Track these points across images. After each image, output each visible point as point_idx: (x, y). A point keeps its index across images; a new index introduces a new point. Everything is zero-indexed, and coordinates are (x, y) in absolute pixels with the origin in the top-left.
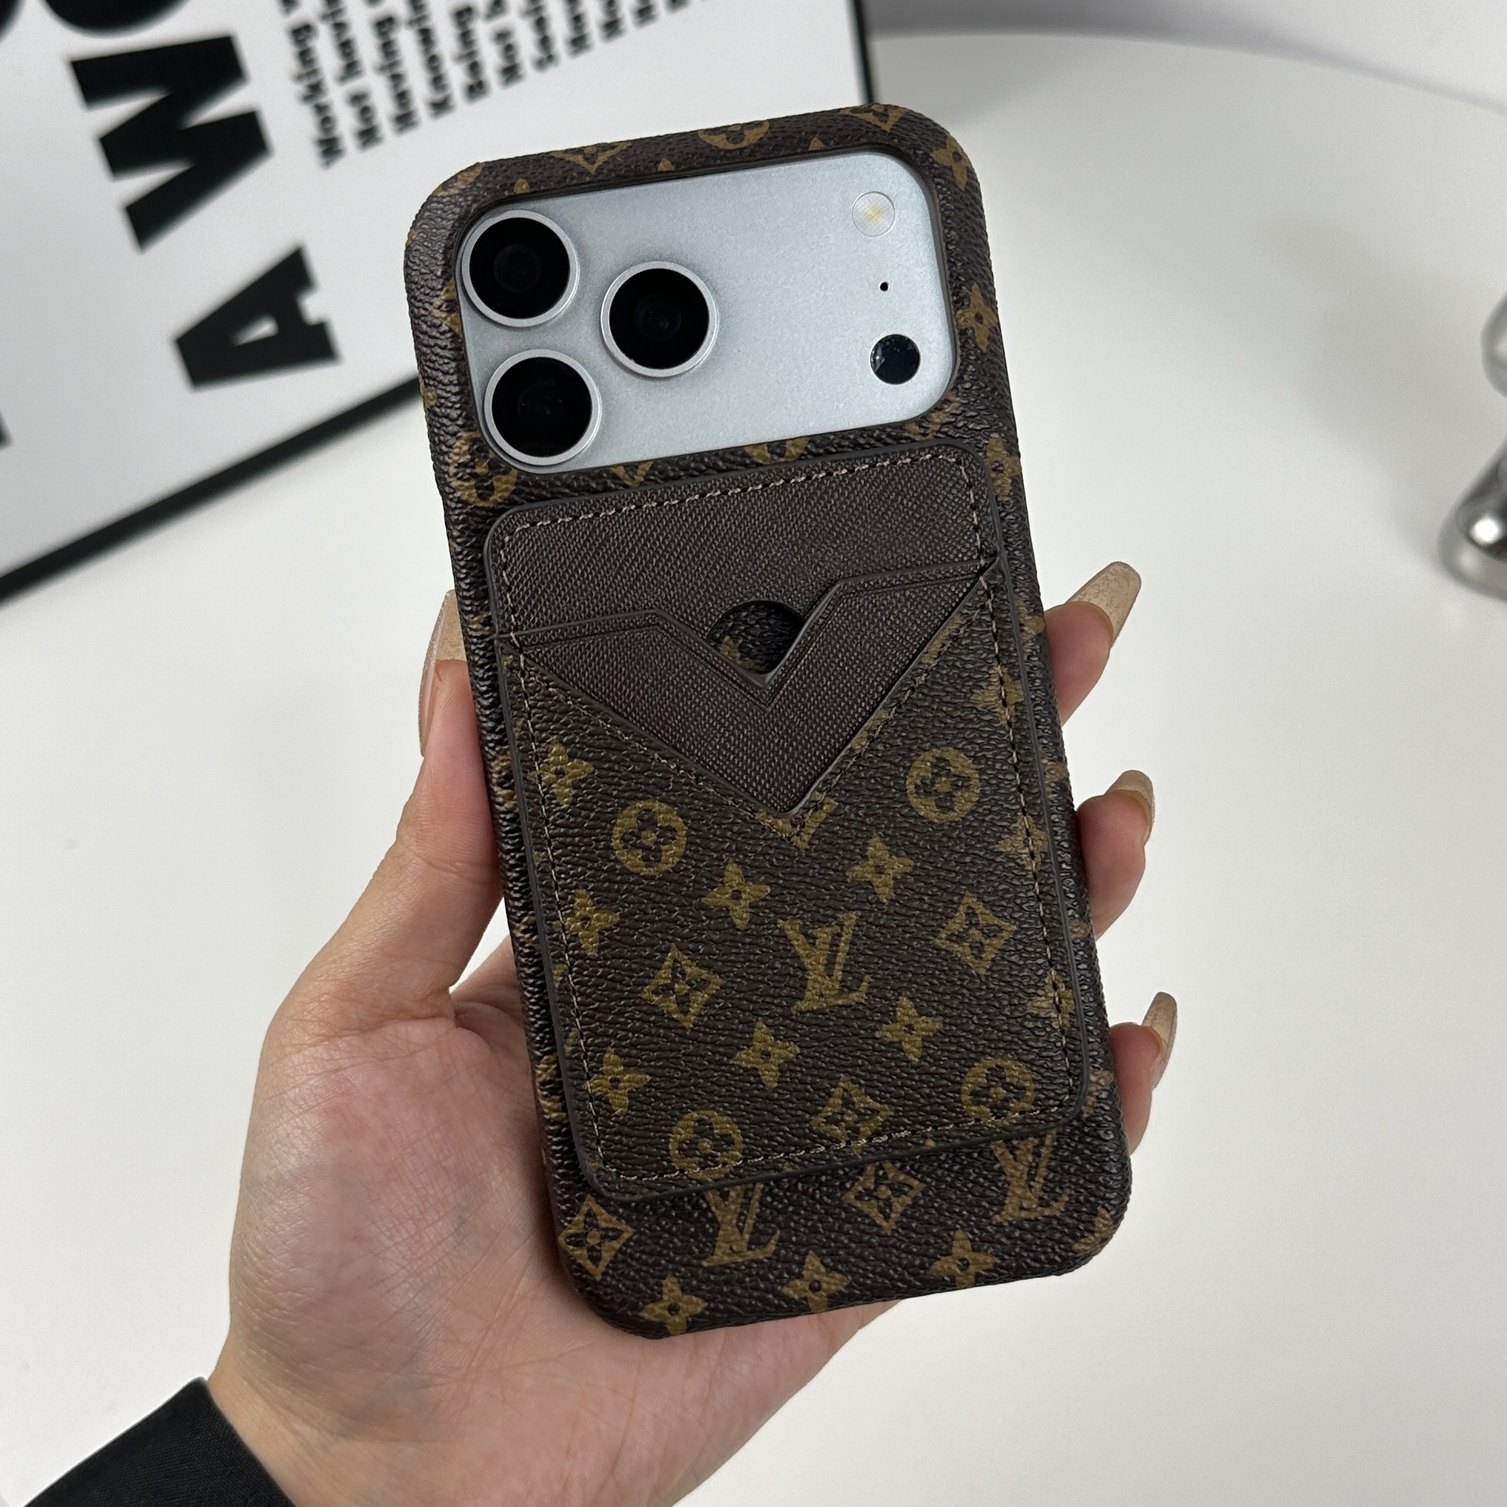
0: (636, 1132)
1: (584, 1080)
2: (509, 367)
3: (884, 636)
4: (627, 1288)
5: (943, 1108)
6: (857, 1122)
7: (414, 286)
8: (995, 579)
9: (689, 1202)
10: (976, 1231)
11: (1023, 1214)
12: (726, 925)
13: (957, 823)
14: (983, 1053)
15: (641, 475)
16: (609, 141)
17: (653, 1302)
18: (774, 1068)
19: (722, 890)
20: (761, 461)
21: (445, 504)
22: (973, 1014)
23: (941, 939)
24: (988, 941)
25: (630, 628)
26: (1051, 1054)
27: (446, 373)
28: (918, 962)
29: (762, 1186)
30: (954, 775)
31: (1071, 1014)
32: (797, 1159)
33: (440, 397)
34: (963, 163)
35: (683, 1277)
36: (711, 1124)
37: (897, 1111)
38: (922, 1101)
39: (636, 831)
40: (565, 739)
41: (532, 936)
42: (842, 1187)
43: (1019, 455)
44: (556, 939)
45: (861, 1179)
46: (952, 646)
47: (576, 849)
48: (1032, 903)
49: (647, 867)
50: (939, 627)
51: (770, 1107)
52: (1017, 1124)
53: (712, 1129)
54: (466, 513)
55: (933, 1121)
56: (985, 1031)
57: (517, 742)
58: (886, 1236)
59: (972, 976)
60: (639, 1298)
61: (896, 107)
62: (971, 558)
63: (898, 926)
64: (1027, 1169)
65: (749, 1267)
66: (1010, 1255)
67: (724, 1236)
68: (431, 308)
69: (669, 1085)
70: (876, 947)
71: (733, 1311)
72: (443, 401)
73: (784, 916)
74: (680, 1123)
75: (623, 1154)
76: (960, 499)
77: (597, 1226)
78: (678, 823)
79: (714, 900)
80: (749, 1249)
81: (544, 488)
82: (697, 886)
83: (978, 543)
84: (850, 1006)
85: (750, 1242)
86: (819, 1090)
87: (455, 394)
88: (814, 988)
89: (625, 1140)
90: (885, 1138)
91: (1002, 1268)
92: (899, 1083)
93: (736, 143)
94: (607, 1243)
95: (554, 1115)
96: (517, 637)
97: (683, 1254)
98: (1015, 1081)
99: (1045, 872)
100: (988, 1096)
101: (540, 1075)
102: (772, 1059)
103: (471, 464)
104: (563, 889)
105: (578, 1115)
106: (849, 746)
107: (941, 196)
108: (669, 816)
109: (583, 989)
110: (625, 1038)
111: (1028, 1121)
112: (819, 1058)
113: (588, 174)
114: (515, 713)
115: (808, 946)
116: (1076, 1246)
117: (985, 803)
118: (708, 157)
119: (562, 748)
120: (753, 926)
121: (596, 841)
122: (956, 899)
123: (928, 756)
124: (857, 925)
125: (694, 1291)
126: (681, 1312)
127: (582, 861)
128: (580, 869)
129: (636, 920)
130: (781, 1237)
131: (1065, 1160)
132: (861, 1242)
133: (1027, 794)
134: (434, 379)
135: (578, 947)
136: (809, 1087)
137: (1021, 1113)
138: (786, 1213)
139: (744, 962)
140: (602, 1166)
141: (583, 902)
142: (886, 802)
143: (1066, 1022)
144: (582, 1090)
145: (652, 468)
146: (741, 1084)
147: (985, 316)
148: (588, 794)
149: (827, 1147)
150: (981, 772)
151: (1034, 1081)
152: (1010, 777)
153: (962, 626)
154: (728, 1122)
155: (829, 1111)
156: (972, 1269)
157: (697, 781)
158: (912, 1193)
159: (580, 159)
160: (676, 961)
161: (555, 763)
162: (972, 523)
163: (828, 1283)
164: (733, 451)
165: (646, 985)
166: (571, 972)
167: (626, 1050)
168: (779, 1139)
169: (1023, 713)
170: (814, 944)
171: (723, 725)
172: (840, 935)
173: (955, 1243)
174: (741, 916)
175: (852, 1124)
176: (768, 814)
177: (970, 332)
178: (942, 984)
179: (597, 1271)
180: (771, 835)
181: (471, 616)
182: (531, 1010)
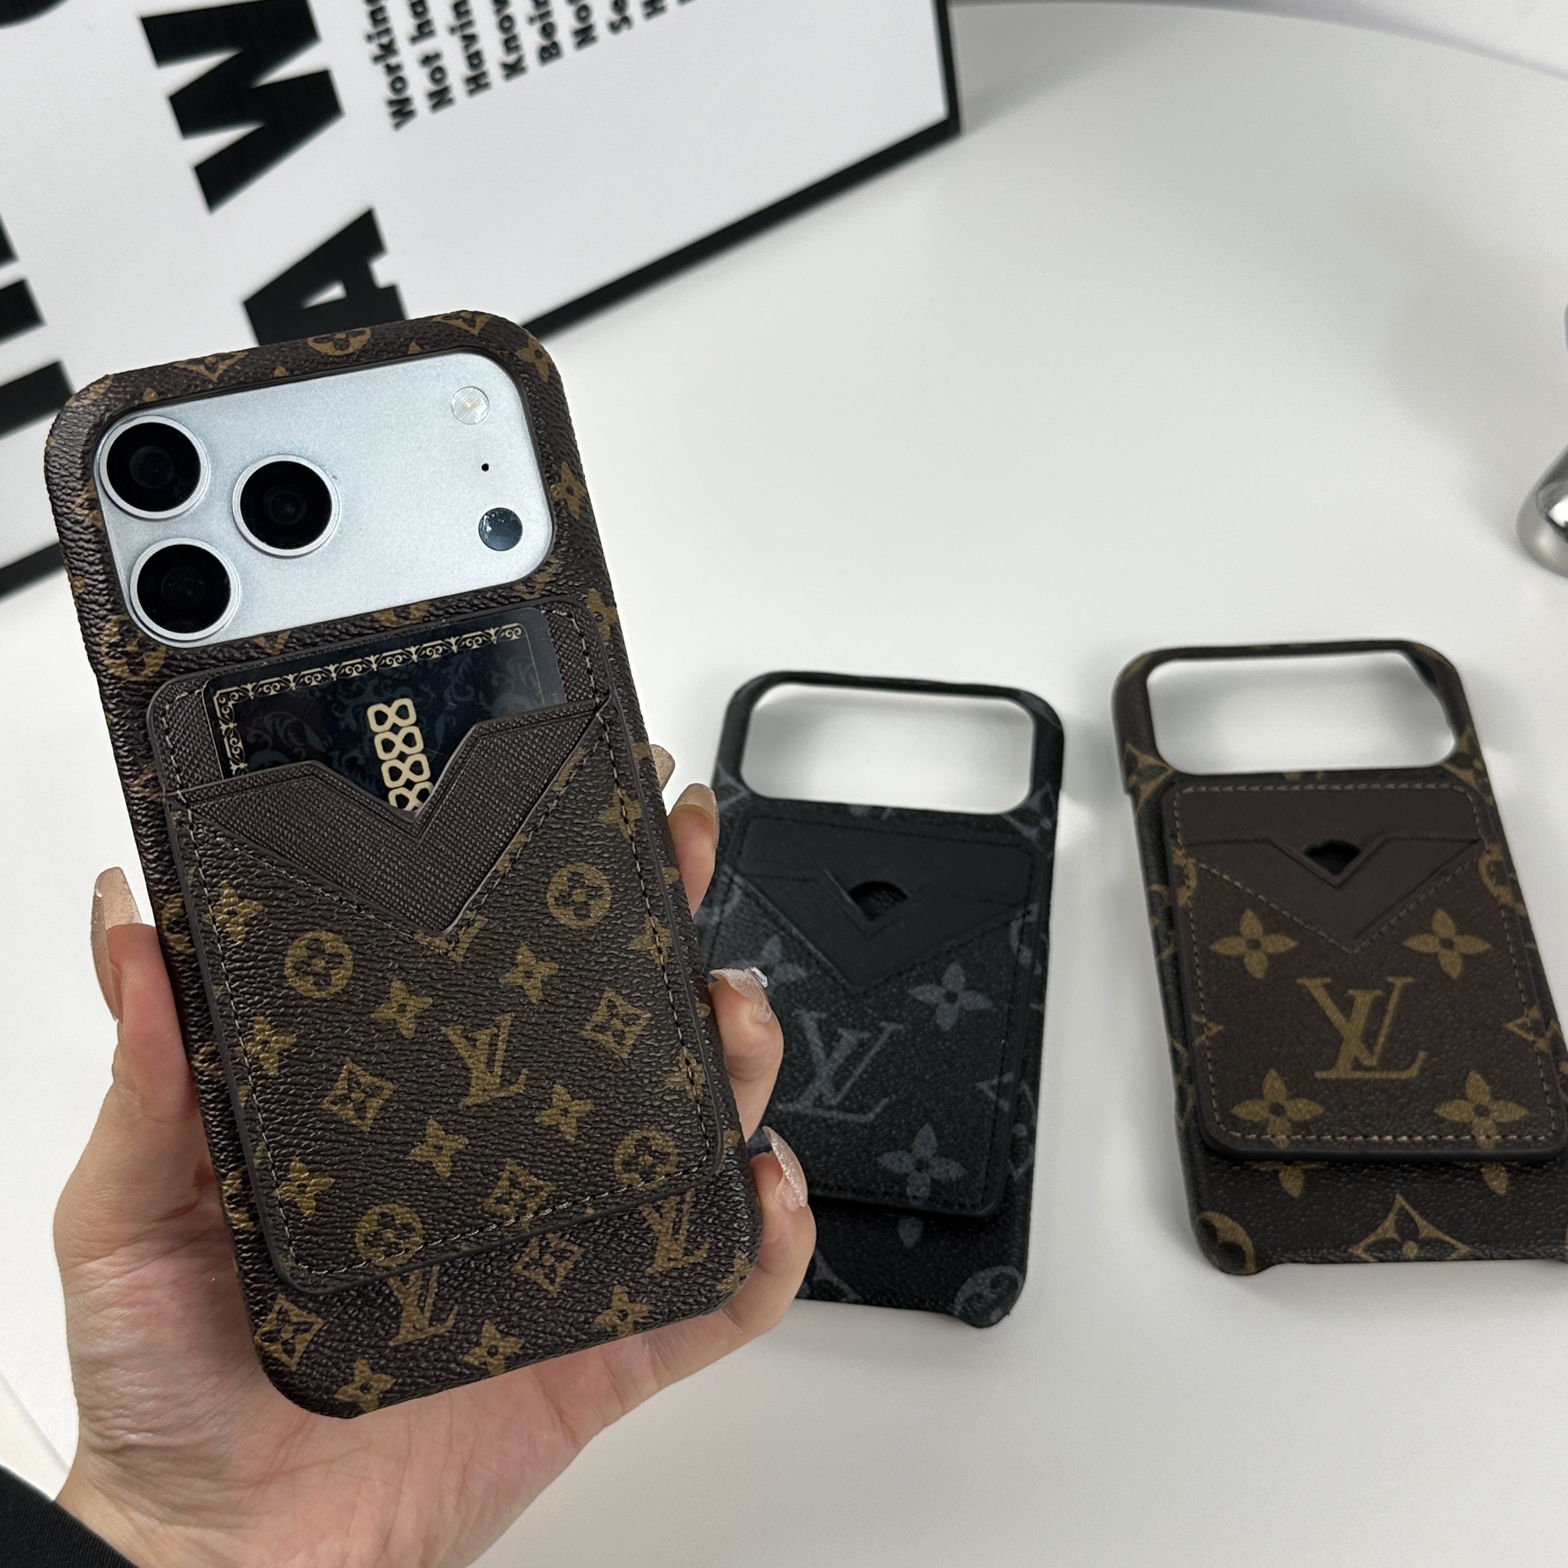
0: (325, 1231)
1: (274, 1188)
2: (151, 555)
3: (518, 770)
4: (321, 1374)
5: (598, 1179)
6: (523, 1199)
7: (55, 488)
8: (608, 714)
9: (373, 1289)
10: (631, 1284)
11: (672, 1264)
12: (395, 1037)
13: (593, 927)
14: (631, 1127)
15: (280, 644)
16: (227, 351)
17: (345, 1384)
18: (446, 1159)
19: (389, 1005)
20: (388, 624)
21: (100, 682)
22: (620, 1094)
23: (587, 1030)
24: (627, 1029)
25: (288, 779)
26: (689, 1121)
27: (91, 564)
28: (568, 1053)
29: (438, 1268)
30: (588, 887)
31: (703, 1085)
32: (472, 1239)
33: (87, 585)
34: (544, 359)
35: (371, 1358)
36: (393, 1216)
37: (559, 1186)
38: (580, 1174)
39: (306, 960)
40: (235, 882)
41: (210, 1065)
42: (510, 1259)
43: (615, 605)
44: (239, 1063)
45: (527, 1250)
46: (578, 775)
47: (252, 980)
48: (662, 992)
49: (318, 990)
50: (565, 759)
51: (446, 1195)
52: (664, 1186)
53: (393, 1220)
54: (120, 688)
55: (590, 1191)
56: (632, 1108)
57: (191, 889)
58: (553, 1298)
59: (616, 1060)
60: (332, 1383)
61: (482, 314)
62: (587, 698)
63: (548, 1022)
64: (672, 1224)
65: (431, 1341)
66: (662, 1302)
67: (408, 1316)
68: (73, 506)
69: (352, 1185)
70: (530, 1043)
71: (419, 1384)
72: (90, 588)
73: (446, 1023)
74: (365, 1218)
75: (313, 1252)
76: (574, 647)
77: (289, 1322)
78: (344, 949)
79: (382, 1015)
80: (431, 1325)
81: (192, 661)
82: (366, 1003)
83: (593, 684)
84: (511, 1097)
85: (431, 1320)
86: (488, 1174)
87: (102, 582)
88: (477, 1084)
89: (315, 1239)
90: (548, 1211)
91: (657, 1314)
92: (559, 1161)
93: (344, 350)
94: (299, 1336)
95: (242, 1225)
96: (183, 794)
97: (370, 1337)
98: (659, 1149)
99: (671, 963)
100: (637, 1164)
101: (227, 1191)
102: (444, 1152)
103: (122, 643)
104: (242, 1018)
105: (270, 1221)
106: (494, 869)
107: (528, 389)
108: (336, 944)
109: (267, 1106)
110: (308, 1147)
111: (673, 1182)
112: (486, 1147)
113: (211, 381)
114: (187, 862)
115: (470, 1048)
116: (719, 1287)
117: (616, 909)
118: (319, 363)
119: (232, 891)
120: (419, 1035)
121: (269, 972)
122: (597, 994)
123: (564, 872)
124: (512, 1025)
125: (383, 1369)
126: (372, 1390)
127: (258, 991)
128: (257, 998)
129: (312, 1039)
130: (459, 1311)
131: (702, 1212)
132: (530, 1307)
133: (651, 897)
134: (81, 570)
135: (260, 1068)
136: (479, 1173)
137: (667, 1175)
138: (462, 1289)
139: (413, 1068)
140: (295, 1265)
141: (261, 1027)
142: (530, 915)
143: (699, 1092)
144: (272, 1198)
145: (290, 637)
146: (418, 1177)
147: (575, 489)
148: (259, 930)
149: (499, 1225)
150: (611, 882)
151: (677, 1147)
152: (635, 885)
153: (585, 756)
154: (407, 1212)
155: (498, 1193)
156: (630, 1318)
157: (359, 910)
158: (574, 1258)
159: (202, 368)
160: (350, 1072)
161: (226, 905)
162: (585, 667)
163: (504, 1347)
164: (361, 617)
165: (326, 1096)
166: (255, 1092)
167: (310, 1157)
168: (454, 1222)
169: (642, 828)
170: (475, 1046)
171: (379, 859)
172: (497, 1036)
173: (615, 1298)
174: (407, 1026)
175: (520, 1202)
176: (426, 934)
177: (563, 503)
178: (590, 1070)
179: (292, 1363)
180: (429, 953)
181: (132, 780)
182: (214, 1132)
